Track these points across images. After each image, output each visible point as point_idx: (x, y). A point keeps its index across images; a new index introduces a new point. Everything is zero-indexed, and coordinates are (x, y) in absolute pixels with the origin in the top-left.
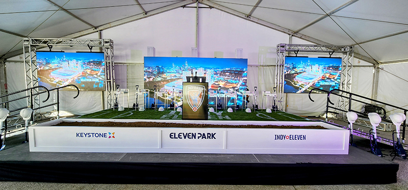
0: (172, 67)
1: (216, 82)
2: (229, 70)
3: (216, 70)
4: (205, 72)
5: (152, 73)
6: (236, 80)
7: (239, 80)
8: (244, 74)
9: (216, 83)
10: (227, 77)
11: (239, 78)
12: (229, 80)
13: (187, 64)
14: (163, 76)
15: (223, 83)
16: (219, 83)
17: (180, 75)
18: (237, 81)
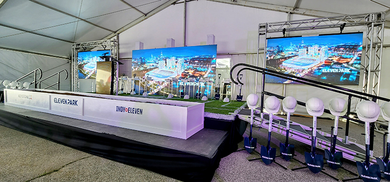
0: (151, 57)
1: (186, 70)
2: (198, 58)
3: (186, 59)
4: (176, 61)
5: (137, 63)
6: (204, 68)
7: (208, 68)
8: (213, 61)
9: (186, 72)
10: (196, 65)
11: (207, 66)
12: (198, 68)
13: (162, 54)
14: (144, 66)
15: (192, 71)
16: (188, 71)
17: (156, 65)
18: (206, 69)
